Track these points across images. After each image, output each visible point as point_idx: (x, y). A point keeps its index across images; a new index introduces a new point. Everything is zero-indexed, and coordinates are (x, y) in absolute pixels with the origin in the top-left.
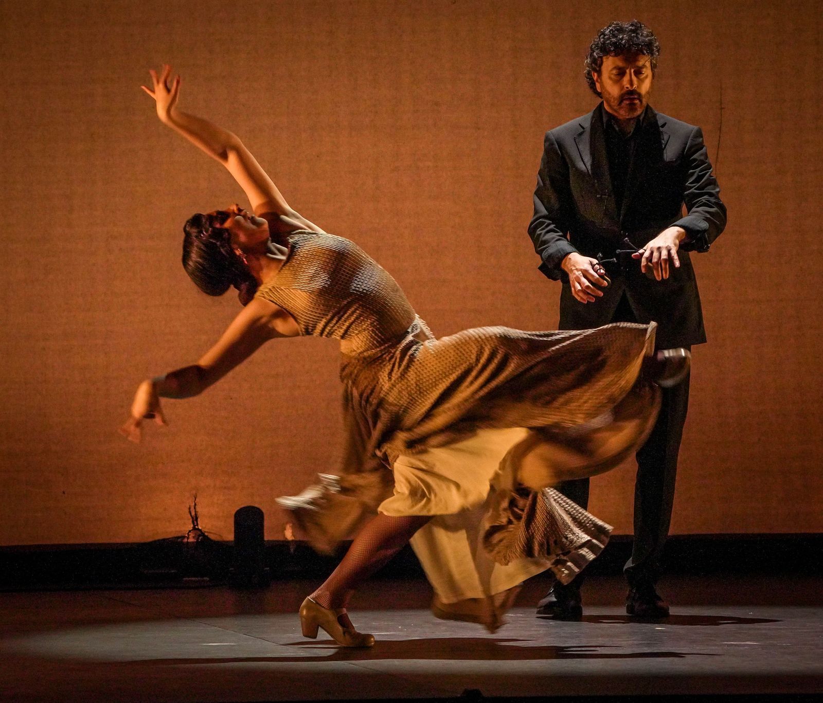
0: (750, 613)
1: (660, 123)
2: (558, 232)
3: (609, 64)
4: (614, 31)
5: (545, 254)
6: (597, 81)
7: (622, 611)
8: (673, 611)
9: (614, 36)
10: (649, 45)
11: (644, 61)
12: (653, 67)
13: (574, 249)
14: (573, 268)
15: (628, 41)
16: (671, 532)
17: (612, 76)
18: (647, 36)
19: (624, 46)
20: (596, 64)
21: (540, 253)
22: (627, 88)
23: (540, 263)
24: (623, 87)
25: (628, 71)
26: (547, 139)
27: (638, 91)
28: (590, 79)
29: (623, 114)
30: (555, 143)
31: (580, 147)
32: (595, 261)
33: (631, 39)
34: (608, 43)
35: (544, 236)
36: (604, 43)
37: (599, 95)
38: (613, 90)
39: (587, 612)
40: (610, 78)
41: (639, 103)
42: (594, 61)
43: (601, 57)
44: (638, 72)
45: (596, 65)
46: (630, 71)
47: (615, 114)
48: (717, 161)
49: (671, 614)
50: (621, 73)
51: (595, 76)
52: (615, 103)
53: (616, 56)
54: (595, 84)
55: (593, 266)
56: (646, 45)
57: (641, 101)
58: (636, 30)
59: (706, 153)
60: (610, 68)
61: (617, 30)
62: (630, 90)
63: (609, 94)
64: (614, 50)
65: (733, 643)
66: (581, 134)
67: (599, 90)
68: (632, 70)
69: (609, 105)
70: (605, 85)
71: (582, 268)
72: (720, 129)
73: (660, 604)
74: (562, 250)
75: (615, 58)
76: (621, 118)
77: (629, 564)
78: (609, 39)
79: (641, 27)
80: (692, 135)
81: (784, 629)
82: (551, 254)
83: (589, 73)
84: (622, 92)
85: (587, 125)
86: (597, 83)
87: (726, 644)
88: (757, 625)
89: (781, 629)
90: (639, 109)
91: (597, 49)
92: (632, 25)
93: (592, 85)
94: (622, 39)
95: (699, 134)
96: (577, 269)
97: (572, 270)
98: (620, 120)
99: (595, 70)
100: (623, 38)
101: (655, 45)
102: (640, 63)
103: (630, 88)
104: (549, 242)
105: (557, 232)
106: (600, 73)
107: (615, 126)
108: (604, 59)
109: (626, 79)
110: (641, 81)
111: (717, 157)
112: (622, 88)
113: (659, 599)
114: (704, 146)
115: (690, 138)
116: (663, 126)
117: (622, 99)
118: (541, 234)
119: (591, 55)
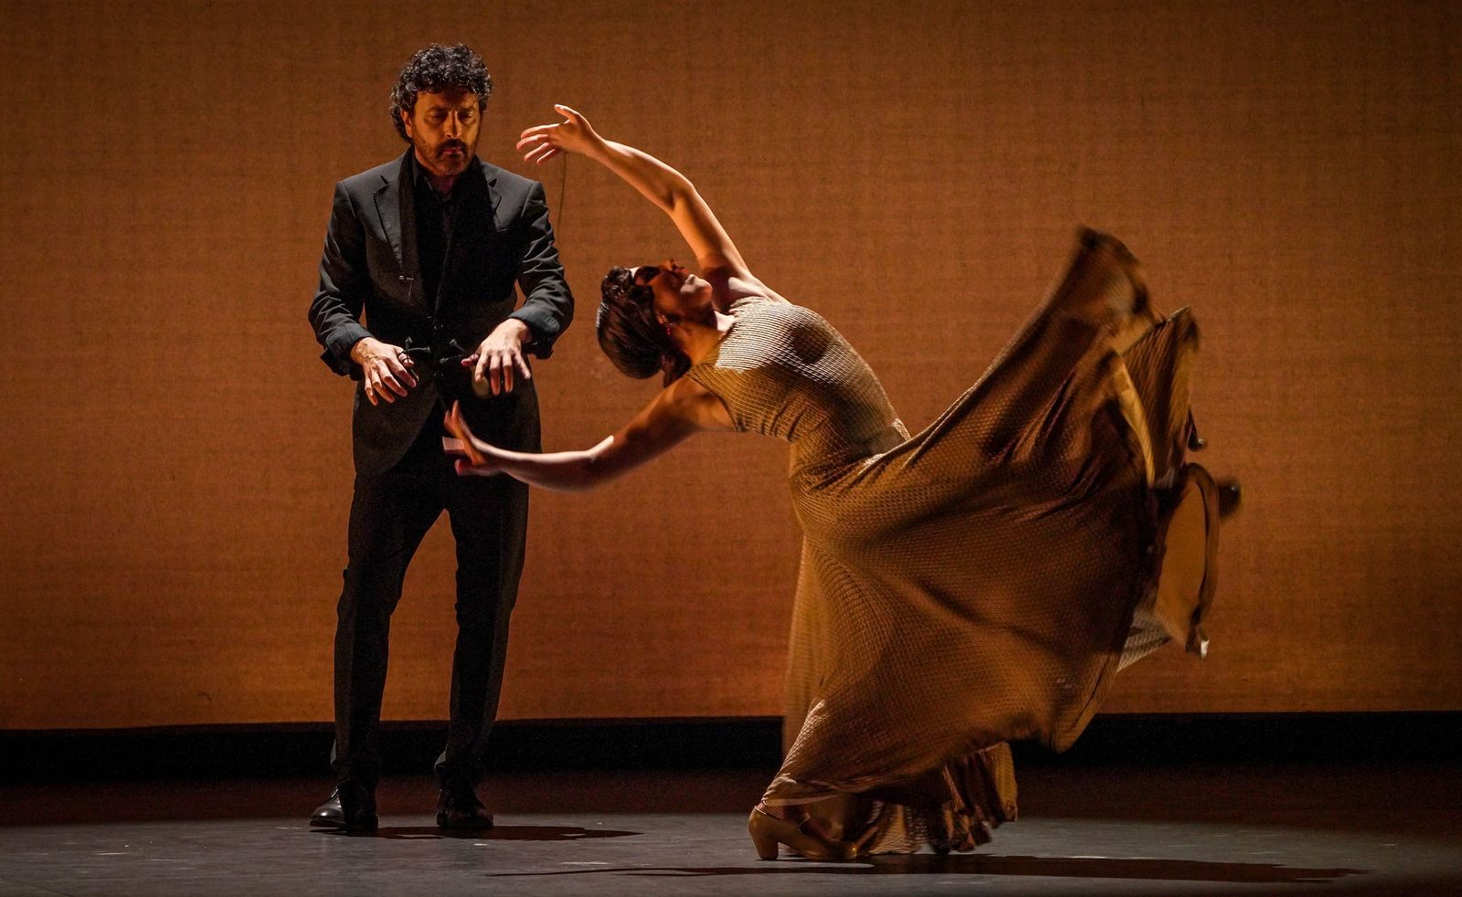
0: (598, 823)
1: (489, 178)
2: (348, 313)
3: (425, 103)
4: (433, 59)
5: (329, 340)
6: (408, 123)
7: (432, 822)
8: (499, 821)
9: (433, 65)
10: (479, 81)
11: (470, 102)
12: (482, 107)
13: (370, 334)
14: (371, 356)
15: (451, 74)
16: (499, 716)
17: (430, 119)
18: (477, 67)
19: (447, 80)
20: (408, 101)
21: (321, 340)
22: (449, 136)
23: (323, 351)
24: (444, 134)
25: (450, 113)
26: (338, 194)
27: (463, 140)
28: (396, 118)
29: (441, 169)
30: (349, 199)
31: (382, 208)
32: (400, 350)
33: (456, 70)
34: (425, 75)
35: (328, 318)
36: (419, 75)
37: (409, 140)
38: (429, 138)
39: (383, 823)
40: (426, 121)
41: (463, 156)
42: (406, 95)
43: (415, 93)
44: (463, 116)
45: (409, 103)
46: (453, 115)
47: (431, 168)
48: (559, 223)
49: (495, 825)
50: (441, 115)
51: (405, 115)
52: (431, 155)
53: (435, 92)
54: (404, 127)
55: (398, 355)
56: (476, 81)
57: (465, 153)
58: (463, 57)
59: (547, 221)
60: (427, 108)
61: (438, 57)
62: (452, 140)
63: (424, 142)
64: (432, 85)
65: (575, 863)
66: (382, 191)
67: (410, 135)
68: (456, 113)
69: (423, 154)
70: (419, 130)
71: (384, 355)
72: (563, 181)
73: (481, 811)
74: (354, 334)
75: (434, 95)
76: (437, 174)
77: (442, 758)
78: (426, 68)
79: (468, 54)
80: (529, 196)
81: (643, 844)
82: (338, 339)
83: (396, 110)
84: (442, 141)
85: (393, 178)
86: (407, 126)
87: (566, 865)
88: (608, 840)
89: (638, 844)
90: (462, 163)
91: (410, 81)
92: (457, 51)
93: (400, 126)
94: (444, 71)
95: (539, 194)
96: (376, 357)
97: (368, 359)
98: (435, 176)
99: (405, 108)
100: (445, 69)
101: (487, 79)
102: (467, 104)
103: (452, 137)
104: (335, 325)
105: (346, 313)
106: (412, 113)
107: (429, 183)
108: (420, 95)
109: (447, 124)
110: (467, 127)
111: (560, 218)
112: (442, 135)
113: (481, 805)
114: (547, 209)
115: (527, 200)
116: (493, 183)
117: (440, 149)
118: (324, 314)
119: (402, 88)
